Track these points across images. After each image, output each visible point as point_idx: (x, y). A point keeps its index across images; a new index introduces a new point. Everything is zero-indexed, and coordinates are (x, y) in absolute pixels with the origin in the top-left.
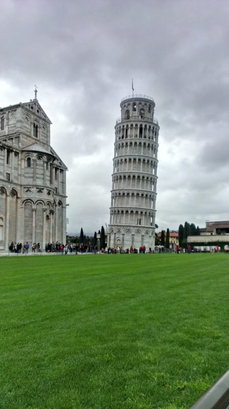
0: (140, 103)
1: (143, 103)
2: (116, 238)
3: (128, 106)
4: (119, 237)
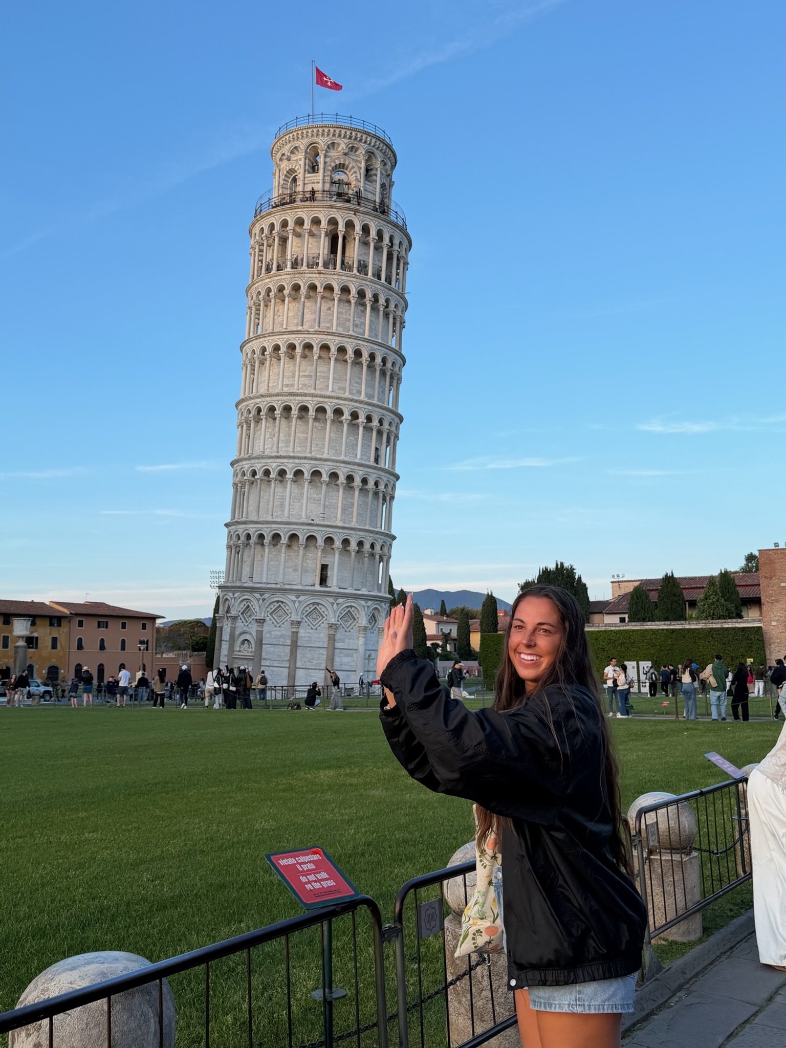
1: (343, 145)
2: (237, 633)
3: (294, 157)
4: (245, 629)
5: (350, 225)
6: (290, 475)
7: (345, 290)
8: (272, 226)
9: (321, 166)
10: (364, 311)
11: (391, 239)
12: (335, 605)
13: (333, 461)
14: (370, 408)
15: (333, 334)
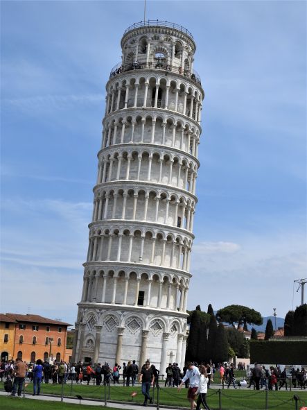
0: (156, 38)
1: (163, 37)
2: (85, 335)
3: (132, 46)
4: (90, 332)
5: (163, 82)
6: (121, 233)
7: (160, 120)
8: (117, 84)
9: (149, 49)
10: (171, 133)
11: (190, 89)
12: (147, 319)
13: (148, 224)
14: (174, 191)
15: (151, 145)
